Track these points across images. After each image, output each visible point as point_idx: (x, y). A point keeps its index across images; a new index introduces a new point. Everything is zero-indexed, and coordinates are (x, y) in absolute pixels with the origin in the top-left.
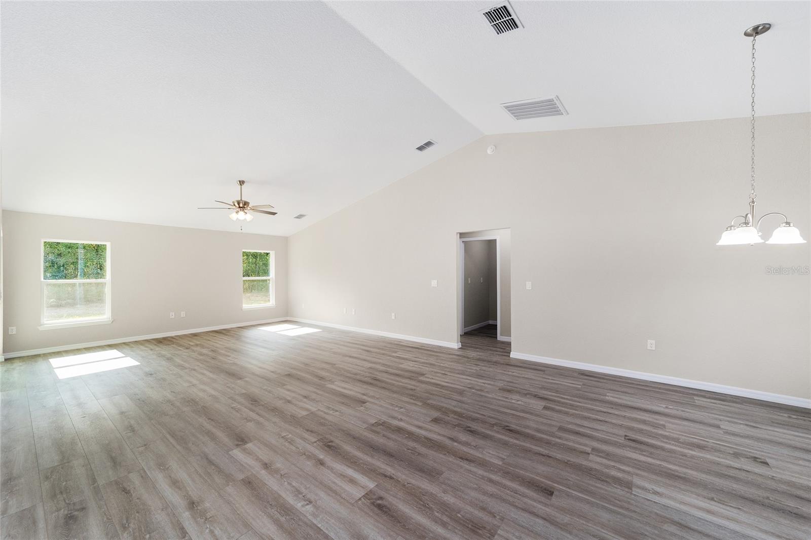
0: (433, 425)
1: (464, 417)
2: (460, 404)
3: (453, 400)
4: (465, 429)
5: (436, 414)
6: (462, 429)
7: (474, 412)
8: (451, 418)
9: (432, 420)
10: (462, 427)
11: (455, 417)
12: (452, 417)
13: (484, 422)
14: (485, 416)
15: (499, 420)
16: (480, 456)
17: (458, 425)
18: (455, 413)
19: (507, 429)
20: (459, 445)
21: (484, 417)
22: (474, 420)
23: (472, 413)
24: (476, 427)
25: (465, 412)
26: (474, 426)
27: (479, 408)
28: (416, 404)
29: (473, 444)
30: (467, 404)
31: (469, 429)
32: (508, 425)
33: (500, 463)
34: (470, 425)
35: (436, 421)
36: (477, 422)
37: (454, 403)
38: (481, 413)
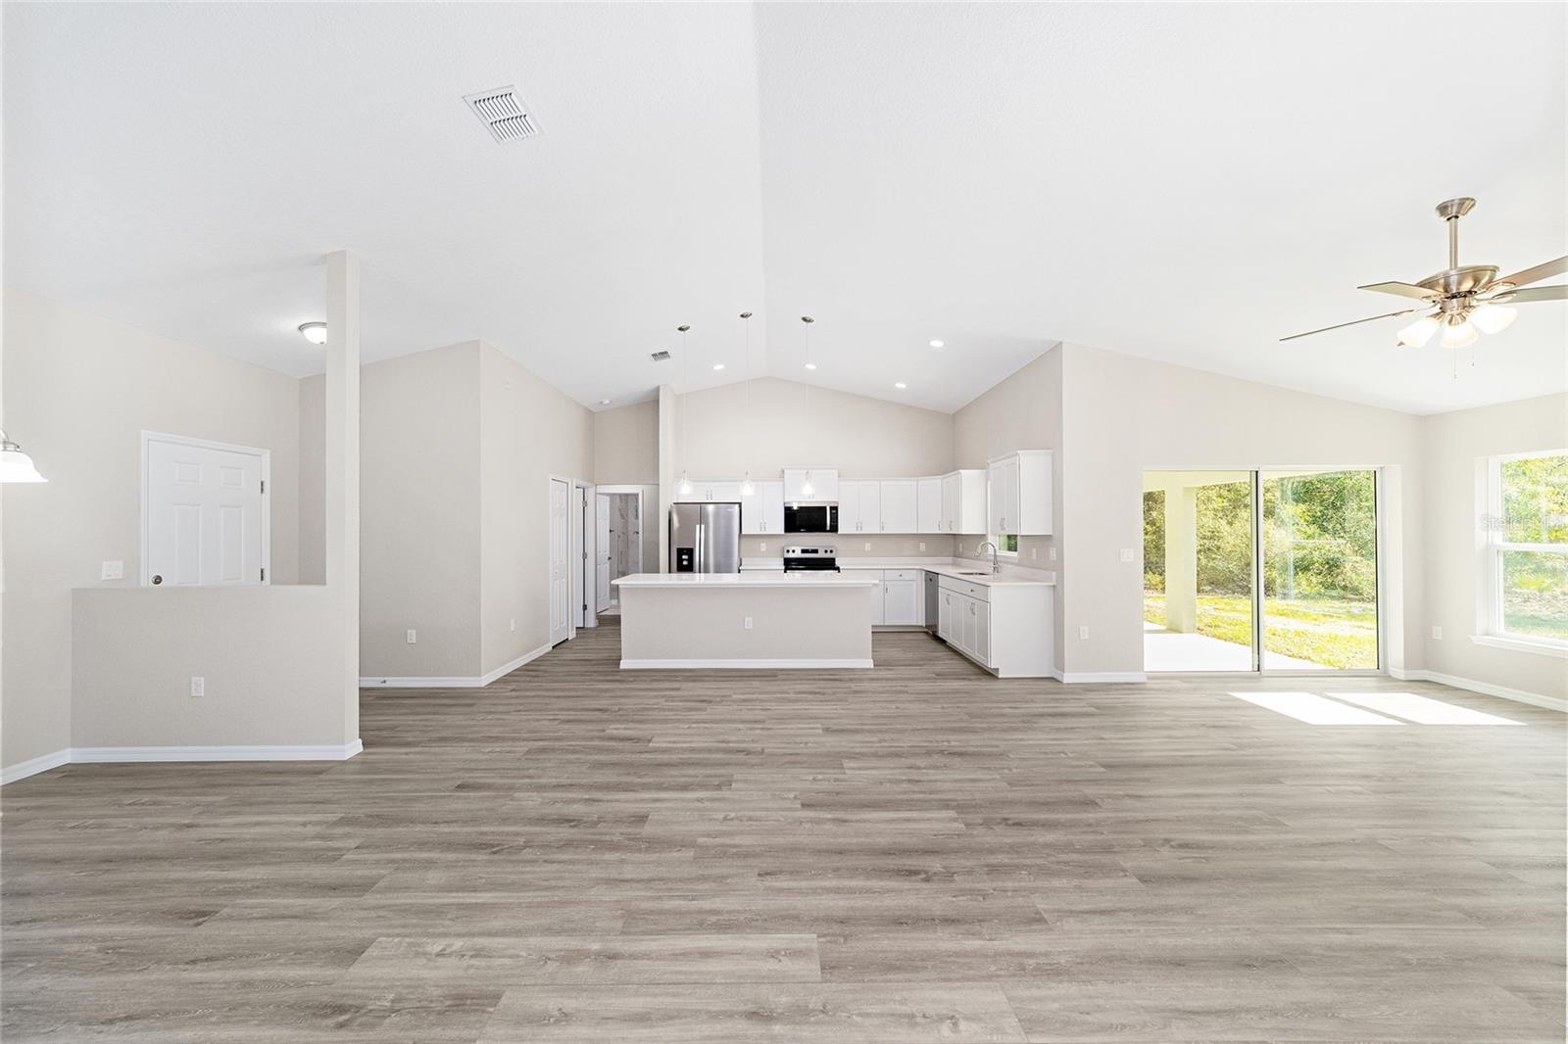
0: (637, 810)
1: (592, 842)
2: (614, 874)
3: (639, 881)
4: (579, 821)
5: (647, 830)
6: (585, 819)
7: (572, 862)
8: (617, 834)
9: (647, 817)
10: (585, 822)
11: (607, 838)
12: (614, 834)
13: (546, 846)
14: (545, 861)
15: (511, 862)
16: (546, 794)
17: (595, 824)
18: (614, 847)
19: (493, 846)
20: (580, 797)
21: (546, 857)
22: (568, 845)
23: (576, 857)
24: (560, 830)
25: (593, 856)
26: (565, 832)
27: (561, 878)
28: (708, 835)
29: (558, 805)
30: (598, 881)
31: (572, 824)
32: (496, 857)
33: (516, 795)
34: (573, 830)
35: (641, 819)
36: (560, 841)
37: (629, 872)
38: (556, 867)
